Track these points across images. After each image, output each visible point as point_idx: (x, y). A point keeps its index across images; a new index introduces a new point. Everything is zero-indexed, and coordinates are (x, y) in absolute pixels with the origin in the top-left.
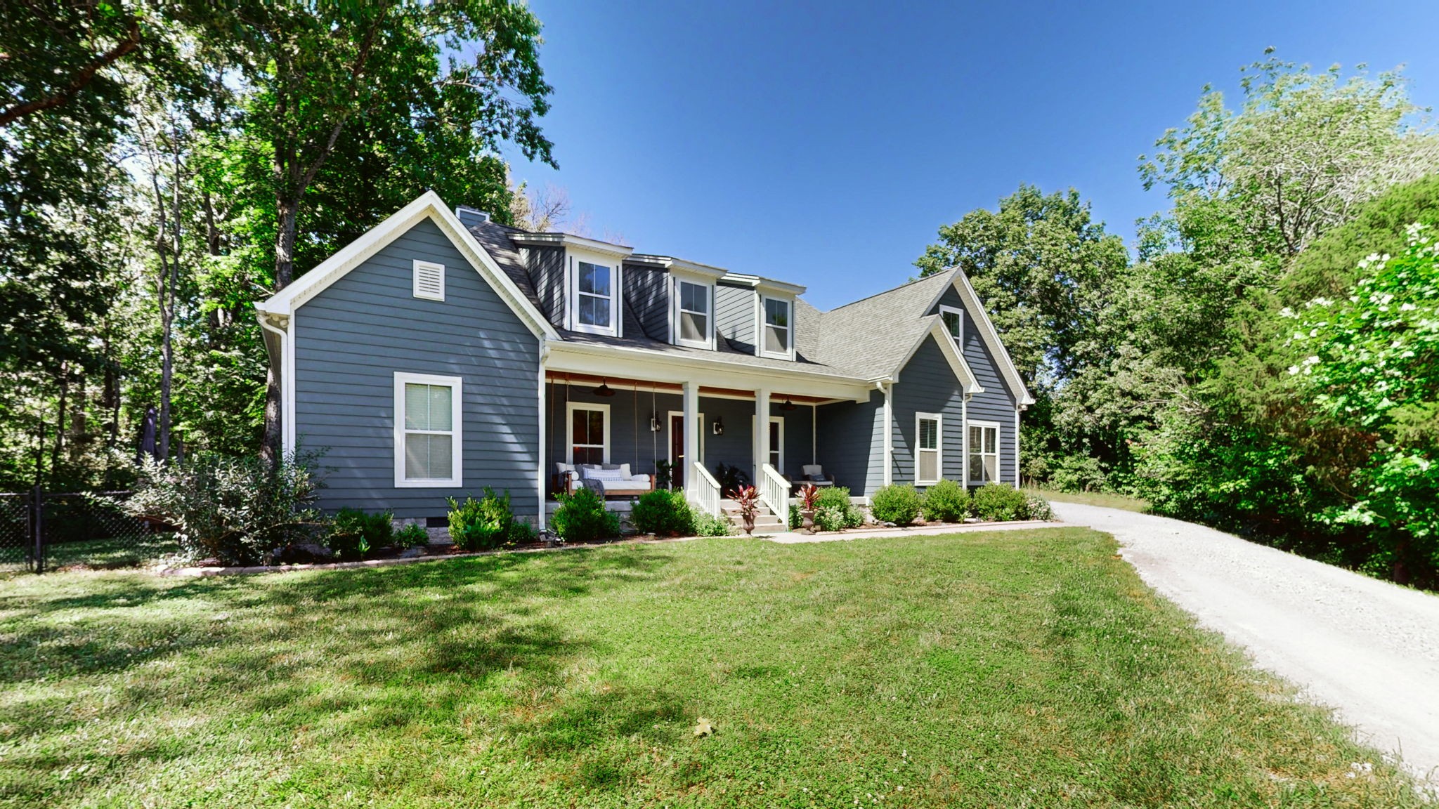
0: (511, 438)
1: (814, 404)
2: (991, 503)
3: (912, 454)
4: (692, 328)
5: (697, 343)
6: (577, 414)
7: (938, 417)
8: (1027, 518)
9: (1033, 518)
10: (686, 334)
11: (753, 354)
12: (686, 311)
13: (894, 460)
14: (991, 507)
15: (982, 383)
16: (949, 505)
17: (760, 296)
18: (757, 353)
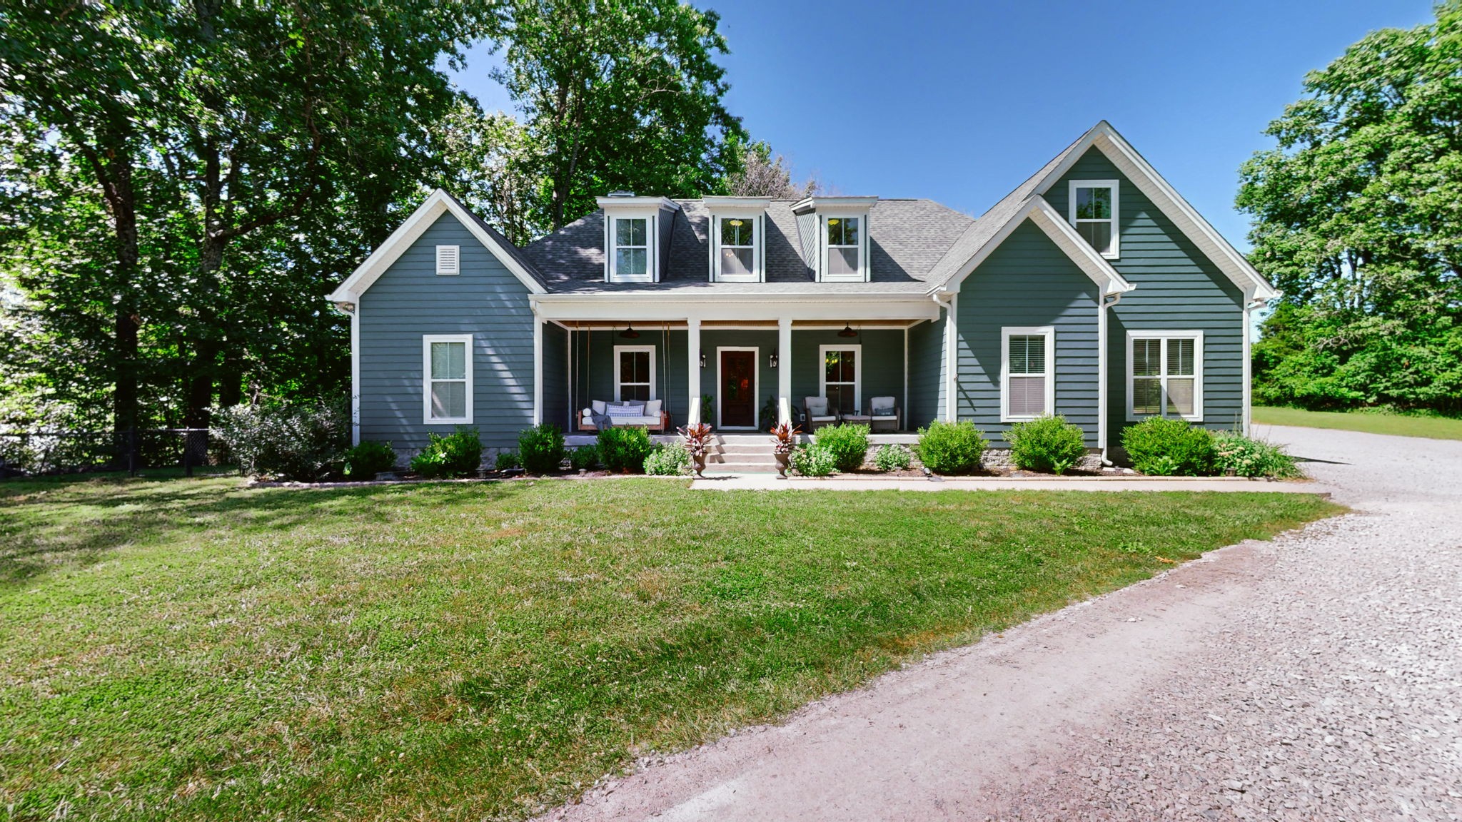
0: (512, 382)
1: (906, 328)
2: (1146, 447)
3: (996, 383)
4: (735, 262)
5: (742, 276)
6: (624, 356)
7: (1048, 332)
8: (1217, 473)
9: (1227, 473)
10: (726, 268)
11: (813, 279)
12: (728, 246)
13: (960, 389)
14: (1146, 453)
15: (1130, 277)
16: (1038, 449)
17: (821, 217)
18: (817, 279)
